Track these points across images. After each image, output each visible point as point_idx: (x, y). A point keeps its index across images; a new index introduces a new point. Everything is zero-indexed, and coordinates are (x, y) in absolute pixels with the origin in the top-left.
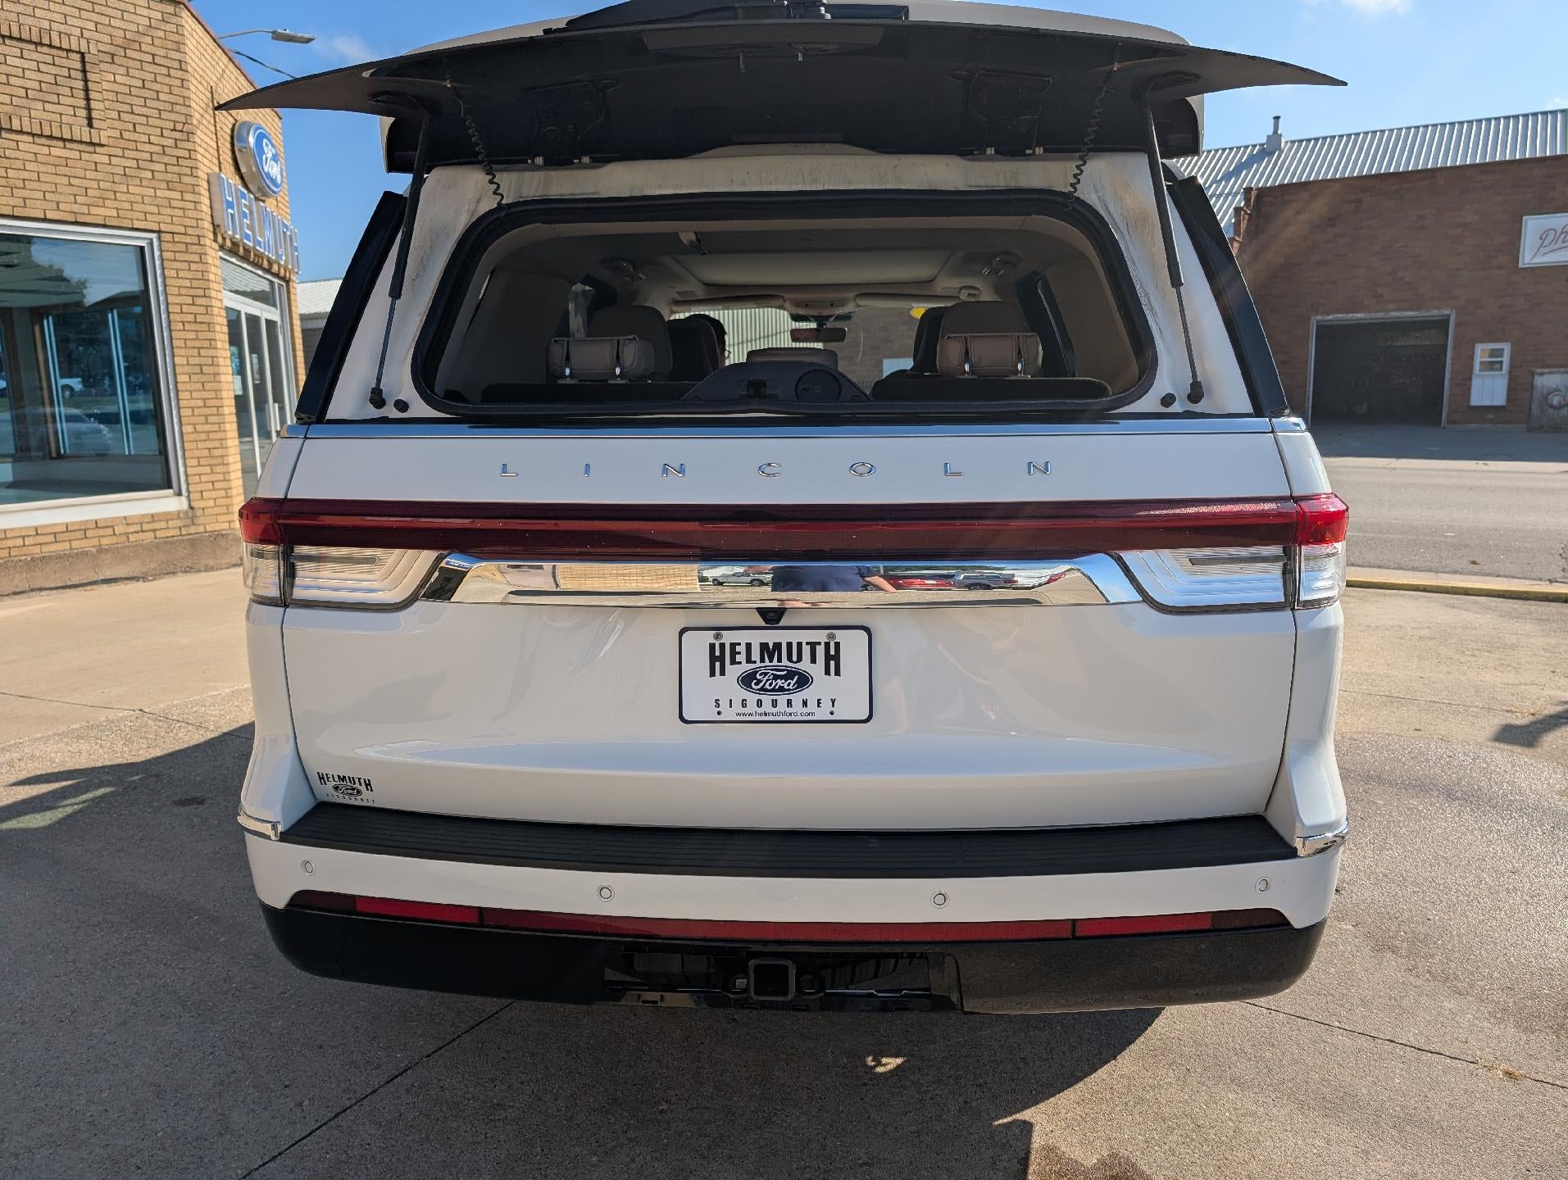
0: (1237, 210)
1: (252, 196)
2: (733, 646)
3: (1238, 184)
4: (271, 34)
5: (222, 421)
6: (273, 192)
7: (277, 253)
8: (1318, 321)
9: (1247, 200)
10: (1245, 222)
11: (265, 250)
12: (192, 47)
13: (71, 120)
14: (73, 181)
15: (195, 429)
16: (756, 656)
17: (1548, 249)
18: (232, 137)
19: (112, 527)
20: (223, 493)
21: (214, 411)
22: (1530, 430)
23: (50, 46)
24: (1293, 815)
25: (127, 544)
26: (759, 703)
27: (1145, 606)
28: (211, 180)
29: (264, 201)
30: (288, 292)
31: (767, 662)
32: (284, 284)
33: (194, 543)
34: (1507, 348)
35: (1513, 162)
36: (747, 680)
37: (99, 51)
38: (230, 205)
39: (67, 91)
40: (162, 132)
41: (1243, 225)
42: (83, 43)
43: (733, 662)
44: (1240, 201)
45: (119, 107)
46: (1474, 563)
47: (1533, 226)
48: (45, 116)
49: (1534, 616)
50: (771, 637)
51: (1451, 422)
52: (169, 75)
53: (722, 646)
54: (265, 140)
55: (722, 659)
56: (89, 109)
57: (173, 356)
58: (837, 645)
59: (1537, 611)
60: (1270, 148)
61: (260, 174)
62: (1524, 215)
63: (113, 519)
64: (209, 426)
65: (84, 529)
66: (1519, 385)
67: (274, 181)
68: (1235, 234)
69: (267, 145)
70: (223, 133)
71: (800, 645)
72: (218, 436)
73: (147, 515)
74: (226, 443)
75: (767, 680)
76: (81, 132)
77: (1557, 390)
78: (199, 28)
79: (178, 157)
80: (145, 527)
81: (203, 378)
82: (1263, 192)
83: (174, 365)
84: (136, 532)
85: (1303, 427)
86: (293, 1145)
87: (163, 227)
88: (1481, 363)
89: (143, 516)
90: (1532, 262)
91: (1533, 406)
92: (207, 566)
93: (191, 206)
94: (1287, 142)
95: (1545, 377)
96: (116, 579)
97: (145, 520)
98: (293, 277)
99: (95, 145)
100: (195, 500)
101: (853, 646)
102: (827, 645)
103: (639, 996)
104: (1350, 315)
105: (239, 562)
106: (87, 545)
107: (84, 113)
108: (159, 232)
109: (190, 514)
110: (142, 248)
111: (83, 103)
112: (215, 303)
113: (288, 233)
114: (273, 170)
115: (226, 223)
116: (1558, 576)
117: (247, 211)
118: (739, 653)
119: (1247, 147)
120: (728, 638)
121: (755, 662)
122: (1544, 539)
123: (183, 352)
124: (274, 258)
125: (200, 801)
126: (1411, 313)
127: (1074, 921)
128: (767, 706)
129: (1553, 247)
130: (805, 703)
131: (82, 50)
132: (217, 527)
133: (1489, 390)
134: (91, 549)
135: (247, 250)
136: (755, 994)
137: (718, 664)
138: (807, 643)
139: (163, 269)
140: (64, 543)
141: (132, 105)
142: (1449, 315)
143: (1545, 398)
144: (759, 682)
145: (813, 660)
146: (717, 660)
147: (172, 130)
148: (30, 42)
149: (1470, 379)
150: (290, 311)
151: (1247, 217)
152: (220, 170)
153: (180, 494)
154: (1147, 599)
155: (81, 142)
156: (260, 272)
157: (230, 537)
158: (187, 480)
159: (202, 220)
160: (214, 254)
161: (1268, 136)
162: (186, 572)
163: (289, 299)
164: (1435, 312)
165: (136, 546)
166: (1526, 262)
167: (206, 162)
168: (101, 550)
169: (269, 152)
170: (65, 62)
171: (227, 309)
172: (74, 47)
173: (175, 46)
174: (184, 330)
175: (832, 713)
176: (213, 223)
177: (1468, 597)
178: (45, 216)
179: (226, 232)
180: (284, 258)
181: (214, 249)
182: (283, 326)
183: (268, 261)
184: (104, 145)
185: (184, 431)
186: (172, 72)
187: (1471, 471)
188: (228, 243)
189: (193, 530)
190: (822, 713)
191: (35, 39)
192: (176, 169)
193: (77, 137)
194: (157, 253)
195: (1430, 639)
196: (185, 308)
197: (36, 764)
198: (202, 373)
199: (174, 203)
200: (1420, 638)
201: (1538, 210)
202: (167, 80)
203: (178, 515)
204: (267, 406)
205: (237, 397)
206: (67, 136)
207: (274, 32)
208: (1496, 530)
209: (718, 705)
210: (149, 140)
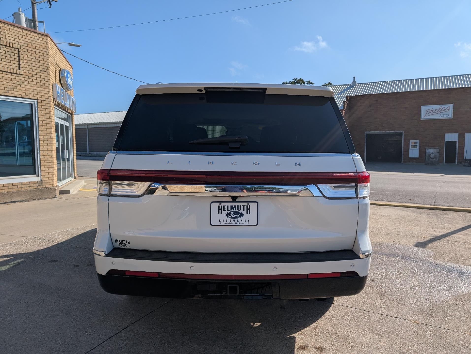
0: (344, 102)
1: (64, 90)
2: (224, 206)
3: (344, 95)
4: (68, 44)
5: (52, 155)
6: (70, 89)
7: (70, 107)
8: (367, 133)
9: (347, 99)
10: (346, 105)
11: (67, 106)
12: (50, 48)
13: (14, 67)
14: (13, 85)
15: (44, 157)
16: (229, 209)
17: (428, 115)
18: (60, 73)
19: (17, 185)
20: (51, 176)
21: (50, 152)
22: (425, 164)
23: (10, 47)
24: (359, 248)
25: (21, 191)
26: (230, 221)
27: (323, 198)
28: (53, 85)
29: (67, 92)
30: (72, 118)
31: (232, 210)
32: (71, 115)
33: (42, 191)
34: (418, 141)
35: (418, 91)
36: (227, 215)
37: (23, 48)
38: (58, 93)
39: (13, 59)
40: (40, 72)
41: (346, 106)
42: (19, 46)
43: (224, 210)
44: (345, 100)
45: (28, 64)
46: (410, 200)
47: (424, 109)
48: (6, 66)
49: (426, 213)
50: (233, 204)
51: (404, 162)
52: (43, 56)
53: (221, 206)
54: (69, 75)
55: (221, 209)
56: (19, 64)
57: (39, 135)
58: (250, 206)
59: (426, 212)
60: (353, 85)
61: (67, 84)
62: (421, 105)
63: (18, 183)
64: (48, 156)
65: (9, 186)
66: (422, 152)
67: (70, 86)
68: (343, 108)
69: (69, 76)
70: (57, 72)
71: (240, 206)
72: (51, 159)
73: (28, 182)
74: (53, 161)
75: (232, 215)
76: (16, 70)
77: (432, 153)
78: (52, 43)
79: (44, 79)
80: (27, 186)
81: (48, 142)
82: (351, 97)
83: (39, 138)
84: (24, 187)
85: (359, 156)
86: (99, 345)
87: (39, 99)
88: (412, 146)
89: (27, 182)
90: (424, 118)
91: (426, 158)
92: (45, 198)
93: (47, 92)
94: (357, 84)
95: (429, 150)
96: (17, 201)
97: (28, 184)
98: (74, 114)
99: (20, 75)
100: (43, 178)
101: (253, 206)
102: (247, 206)
103: (198, 296)
104: (376, 132)
105: (55, 197)
106: (9, 191)
107: (18, 65)
108: (37, 100)
109: (41, 182)
110: (32, 104)
111: (18, 63)
112: (53, 120)
113: (73, 101)
114: (70, 83)
115: (57, 98)
116: (433, 204)
117: (63, 94)
118: (226, 208)
119: (346, 85)
120: (223, 204)
121: (229, 210)
122: (429, 194)
123: (42, 134)
124: (69, 108)
125: (56, 261)
126: (392, 132)
127: (307, 274)
128: (232, 221)
129: (429, 114)
130: (242, 221)
131: (19, 48)
132: (49, 186)
133: (414, 153)
134: (10, 192)
135: (62, 106)
136: (229, 294)
137: (220, 211)
138: (242, 206)
139: (38, 110)
140: (2, 190)
141: (32, 64)
142: (402, 132)
143: (429, 156)
144: (230, 215)
145: (244, 210)
146: (220, 210)
147: (43, 71)
148: (4, 45)
149: (409, 150)
150: (72, 123)
151: (347, 104)
152: (56, 83)
153: (38, 176)
154: (324, 196)
155: (16, 74)
156: (65, 112)
157: (53, 189)
158: (41, 172)
159: (50, 97)
160: (53, 106)
161: (352, 82)
162: (39, 199)
163: (72, 120)
164: (398, 131)
165: (24, 191)
166: (422, 118)
167: (52, 80)
168: (13, 192)
169: (70, 78)
170: (14, 51)
171: (55, 122)
172: (16, 47)
173: (45, 48)
174: (43, 128)
175: (248, 223)
176: (53, 98)
177: (408, 208)
178: (4, 94)
179: (57, 100)
180: (72, 108)
181: (53, 105)
182: (70, 128)
183: (67, 109)
184: (23, 75)
185: (41, 157)
186: (44, 55)
187: (410, 175)
188: (57, 103)
189: (41, 187)
190: (246, 223)
191: (5, 44)
192: (43, 82)
193: (15, 72)
194: (36, 106)
195: (397, 219)
196: (43, 122)
197: (5, 251)
198: (47, 140)
199: (42, 92)
200: (395, 218)
201: (425, 104)
202: (43, 57)
203: (37, 182)
204: (64, 151)
205: (57, 148)
206: (12, 72)
207: (69, 43)
208: (416, 191)
209: (220, 221)
210: (36, 74)
